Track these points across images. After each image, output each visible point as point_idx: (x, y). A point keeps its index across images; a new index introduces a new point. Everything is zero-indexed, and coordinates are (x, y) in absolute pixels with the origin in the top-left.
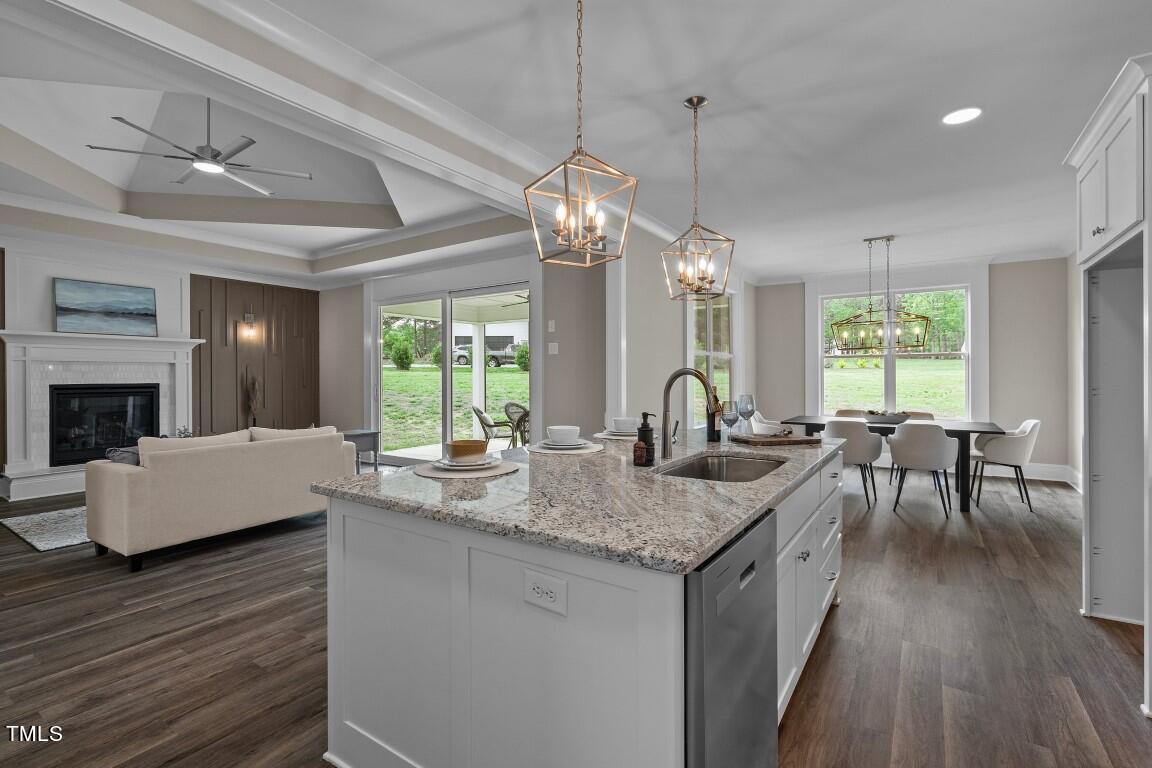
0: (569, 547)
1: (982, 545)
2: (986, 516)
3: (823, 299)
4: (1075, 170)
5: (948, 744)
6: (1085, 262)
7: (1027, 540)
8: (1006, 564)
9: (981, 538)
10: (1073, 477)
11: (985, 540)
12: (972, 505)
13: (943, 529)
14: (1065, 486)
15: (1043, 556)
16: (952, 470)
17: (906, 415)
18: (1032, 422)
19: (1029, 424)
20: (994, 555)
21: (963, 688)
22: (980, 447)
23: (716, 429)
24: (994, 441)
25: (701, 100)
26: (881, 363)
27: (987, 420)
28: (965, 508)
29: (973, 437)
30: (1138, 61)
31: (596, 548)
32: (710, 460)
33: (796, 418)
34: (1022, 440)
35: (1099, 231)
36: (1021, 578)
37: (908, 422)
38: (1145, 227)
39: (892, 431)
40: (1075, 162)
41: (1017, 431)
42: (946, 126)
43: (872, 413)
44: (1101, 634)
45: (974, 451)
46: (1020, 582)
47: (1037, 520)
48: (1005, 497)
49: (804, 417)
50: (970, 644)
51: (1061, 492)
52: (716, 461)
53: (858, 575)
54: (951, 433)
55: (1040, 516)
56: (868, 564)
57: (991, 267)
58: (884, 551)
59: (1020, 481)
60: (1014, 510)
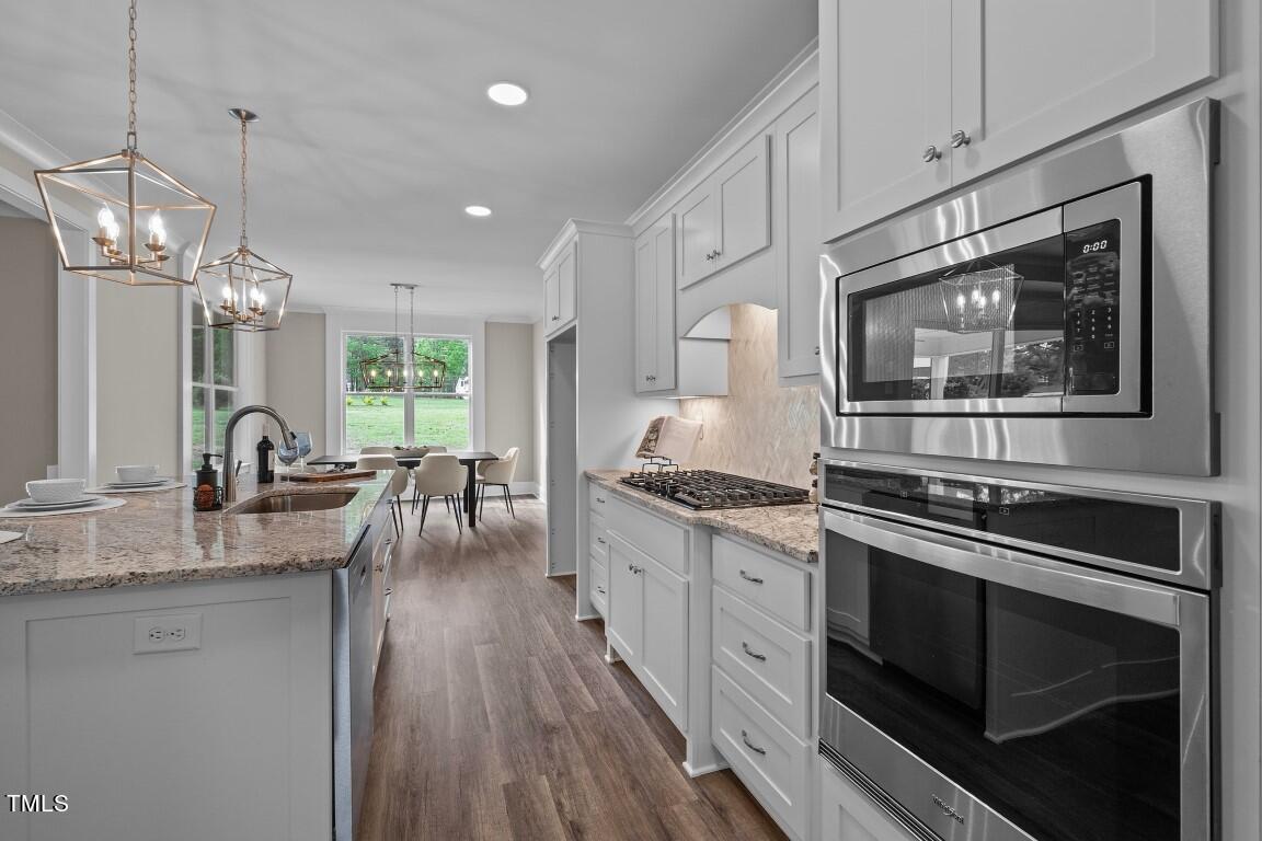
0: (213, 576)
1: (486, 548)
2: (487, 527)
3: (345, 334)
4: (543, 272)
5: (483, 678)
6: (547, 336)
7: (513, 538)
8: (502, 556)
9: (485, 543)
10: (537, 490)
11: (489, 545)
12: (477, 520)
13: (459, 542)
14: (532, 496)
15: (523, 546)
16: (461, 495)
17: (427, 450)
18: (515, 449)
19: (512, 451)
20: (495, 553)
21: (486, 643)
22: (481, 474)
23: (270, 469)
24: (492, 466)
25: (250, 116)
26: (402, 401)
27: (484, 451)
28: (472, 524)
29: (477, 463)
30: (574, 221)
31: (248, 569)
32: (272, 500)
33: (320, 459)
34: (508, 464)
35: (555, 318)
36: (513, 564)
37: (429, 455)
38: (576, 322)
39: (417, 464)
40: (543, 267)
41: (505, 457)
42: (467, 214)
43: (398, 448)
44: (556, 585)
45: (478, 477)
46: (511, 567)
47: (518, 524)
48: (497, 510)
49: (325, 457)
50: (487, 614)
51: (529, 501)
52: (280, 500)
53: (400, 593)
54: (463, 462)
55: (519, 520)
56: (407, 582)
57: (486, 323)
58: (417, 569)
59: (508, 498)
60: (504, 520)
